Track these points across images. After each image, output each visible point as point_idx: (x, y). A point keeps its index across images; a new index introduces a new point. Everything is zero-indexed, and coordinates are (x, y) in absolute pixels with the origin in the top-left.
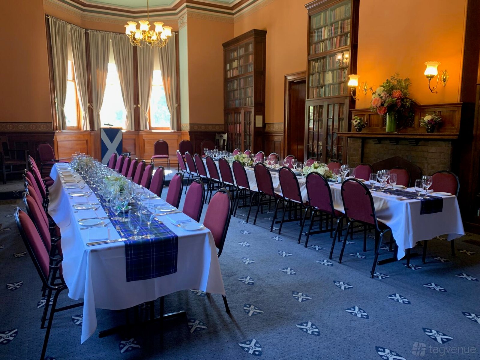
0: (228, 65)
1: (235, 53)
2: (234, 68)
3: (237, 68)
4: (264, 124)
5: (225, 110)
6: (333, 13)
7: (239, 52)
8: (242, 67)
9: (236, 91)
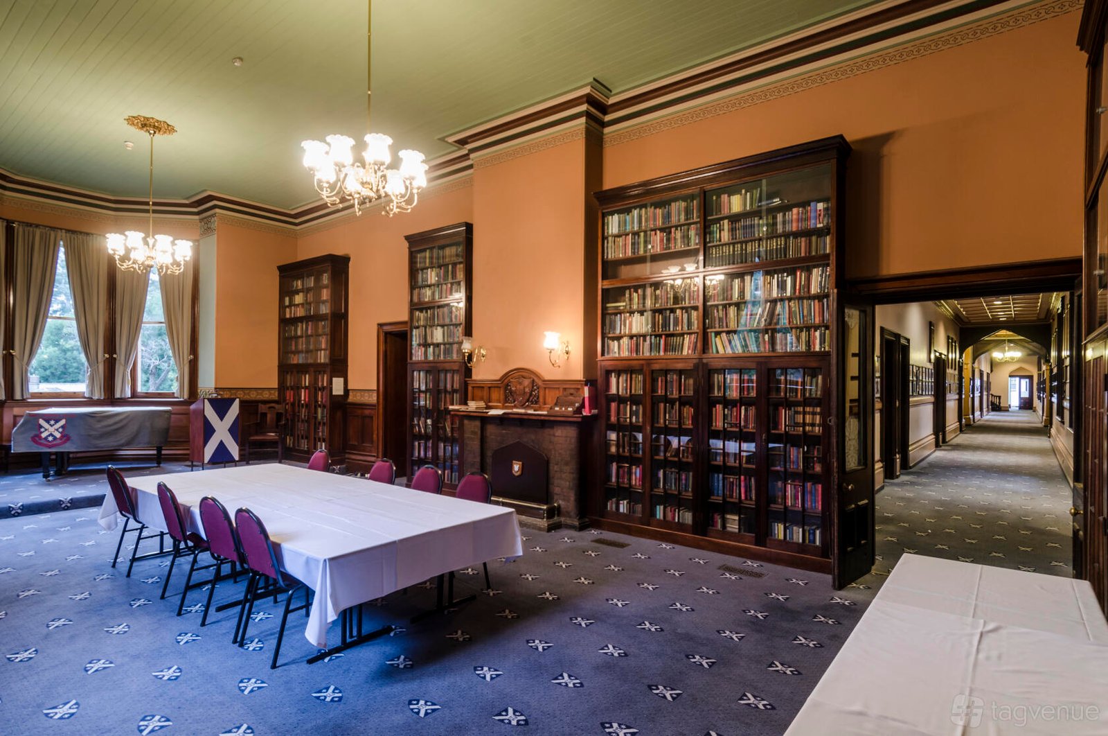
0: (287, 299)
1: (299, 282)
2: (298, 305)
3: (302, 304)
4: (346, 391)
5: (280, 367)
6: (441, 252)
7: (305, 282)
8: (310, 304)
9: (301, 339)
